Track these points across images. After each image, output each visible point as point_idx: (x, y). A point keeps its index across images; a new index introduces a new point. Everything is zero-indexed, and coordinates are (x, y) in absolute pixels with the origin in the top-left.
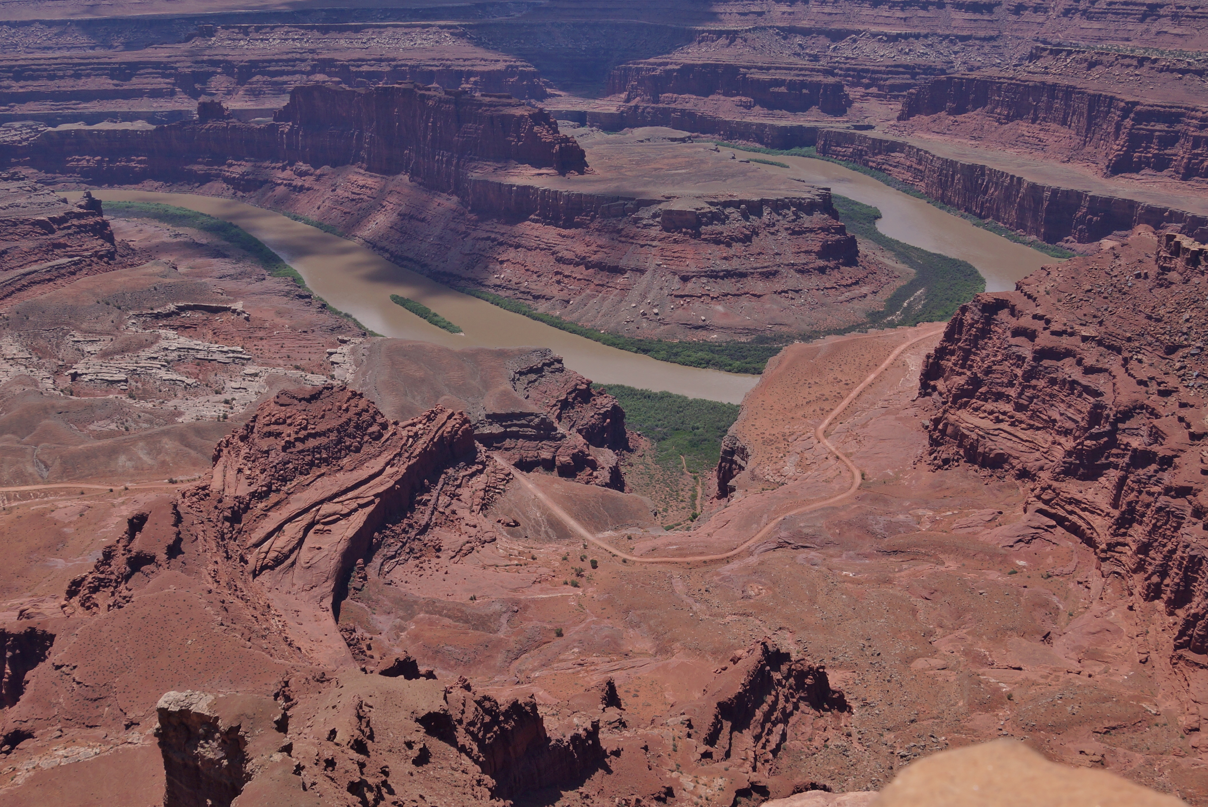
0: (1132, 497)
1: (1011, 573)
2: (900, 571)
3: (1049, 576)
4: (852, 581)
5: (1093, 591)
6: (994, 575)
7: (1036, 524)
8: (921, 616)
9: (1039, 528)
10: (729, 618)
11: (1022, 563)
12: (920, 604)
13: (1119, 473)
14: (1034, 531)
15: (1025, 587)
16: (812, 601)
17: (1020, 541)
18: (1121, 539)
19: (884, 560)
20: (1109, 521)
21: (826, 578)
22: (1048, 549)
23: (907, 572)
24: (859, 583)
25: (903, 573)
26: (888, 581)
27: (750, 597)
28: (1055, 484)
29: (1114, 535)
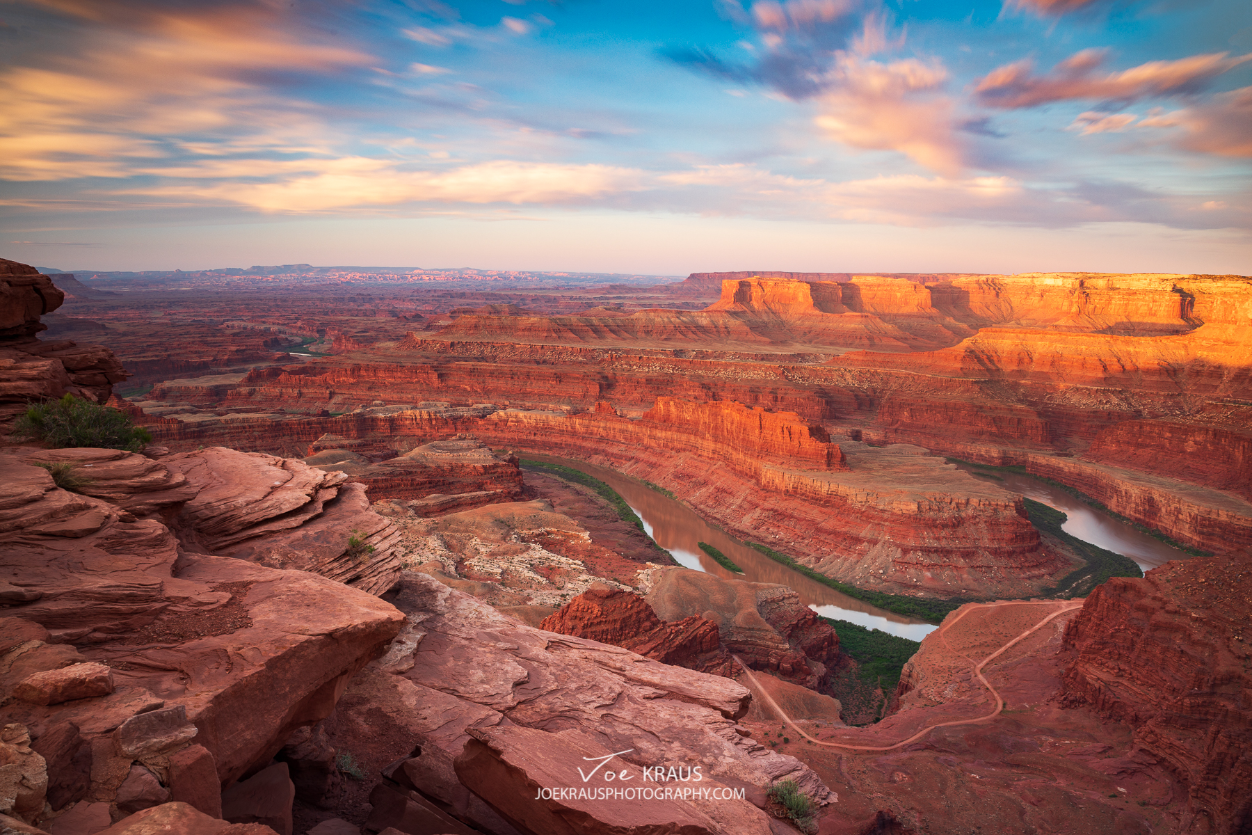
0: (1223, 748)
1: (1110, 797)
2: (1018, 780)
3: (1144, 804)
4: (977, 782)
5: (1182, 823)
6: (1097, 796)
7: (1140, 761)
8: (1027, 818)
9: (1141, 764)
10: (874, 795)
11: (1122, 790)
12: (1028, 808)
13: (1213, 729)
14: (1136, 766)
15: (1122, 809)
16: (942, 792)
17: (1123, 771)
18: (1211, 784)
19: (1006, 771)
20: (1202, 767)
21: (957, 776)
22: (1148, 783)
23: (1023, 782)
24: (983, 784)
25: (1020, 783)
26: (1008, 786)
27: (895, 782)
28: (1157, 731)
29: (1204, 779)
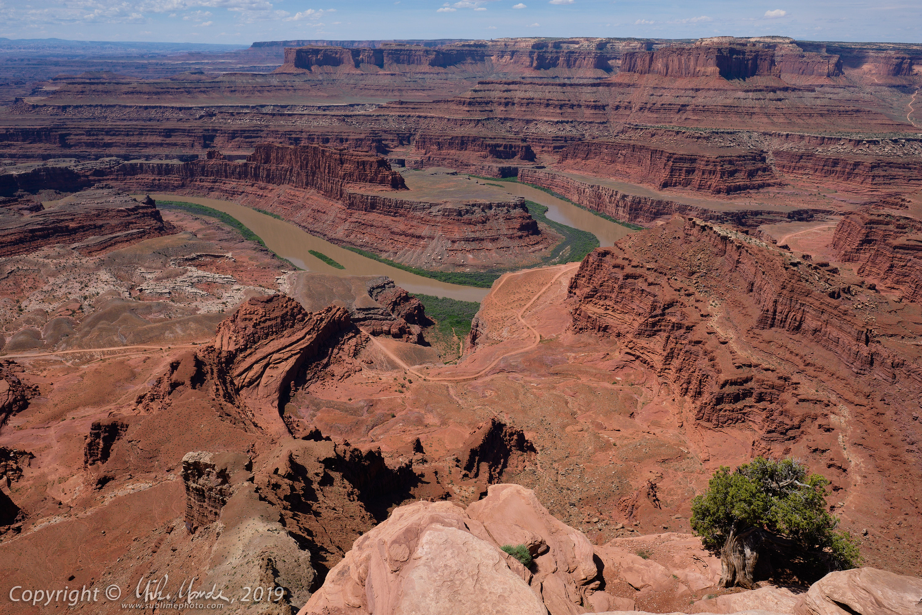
0: (673, 345)
1: (613, 384)
2: (559, 383)
3: (633, 385)
4: (536, 388)
5: (654, 392)
6: (605, 385)
7: (626, 360)
8: (570, 405)
10: (475, 408)
11: (618, 379)
12: (569, 399)
13: (666, 334)
14: (625, 363)
15: (621, 390)
16: (517, 398)
17: (618, 368)
18: (667, 367)
19: (551, 378)
20: (661, 358)
21: (523, 387)
22: (632, 372)
23: (563, 383)
24: (540, 389)
25: (561, 384)
26: (554, 388)
27: (486, 397)
28: (634, 340)
29: (664, 364)
